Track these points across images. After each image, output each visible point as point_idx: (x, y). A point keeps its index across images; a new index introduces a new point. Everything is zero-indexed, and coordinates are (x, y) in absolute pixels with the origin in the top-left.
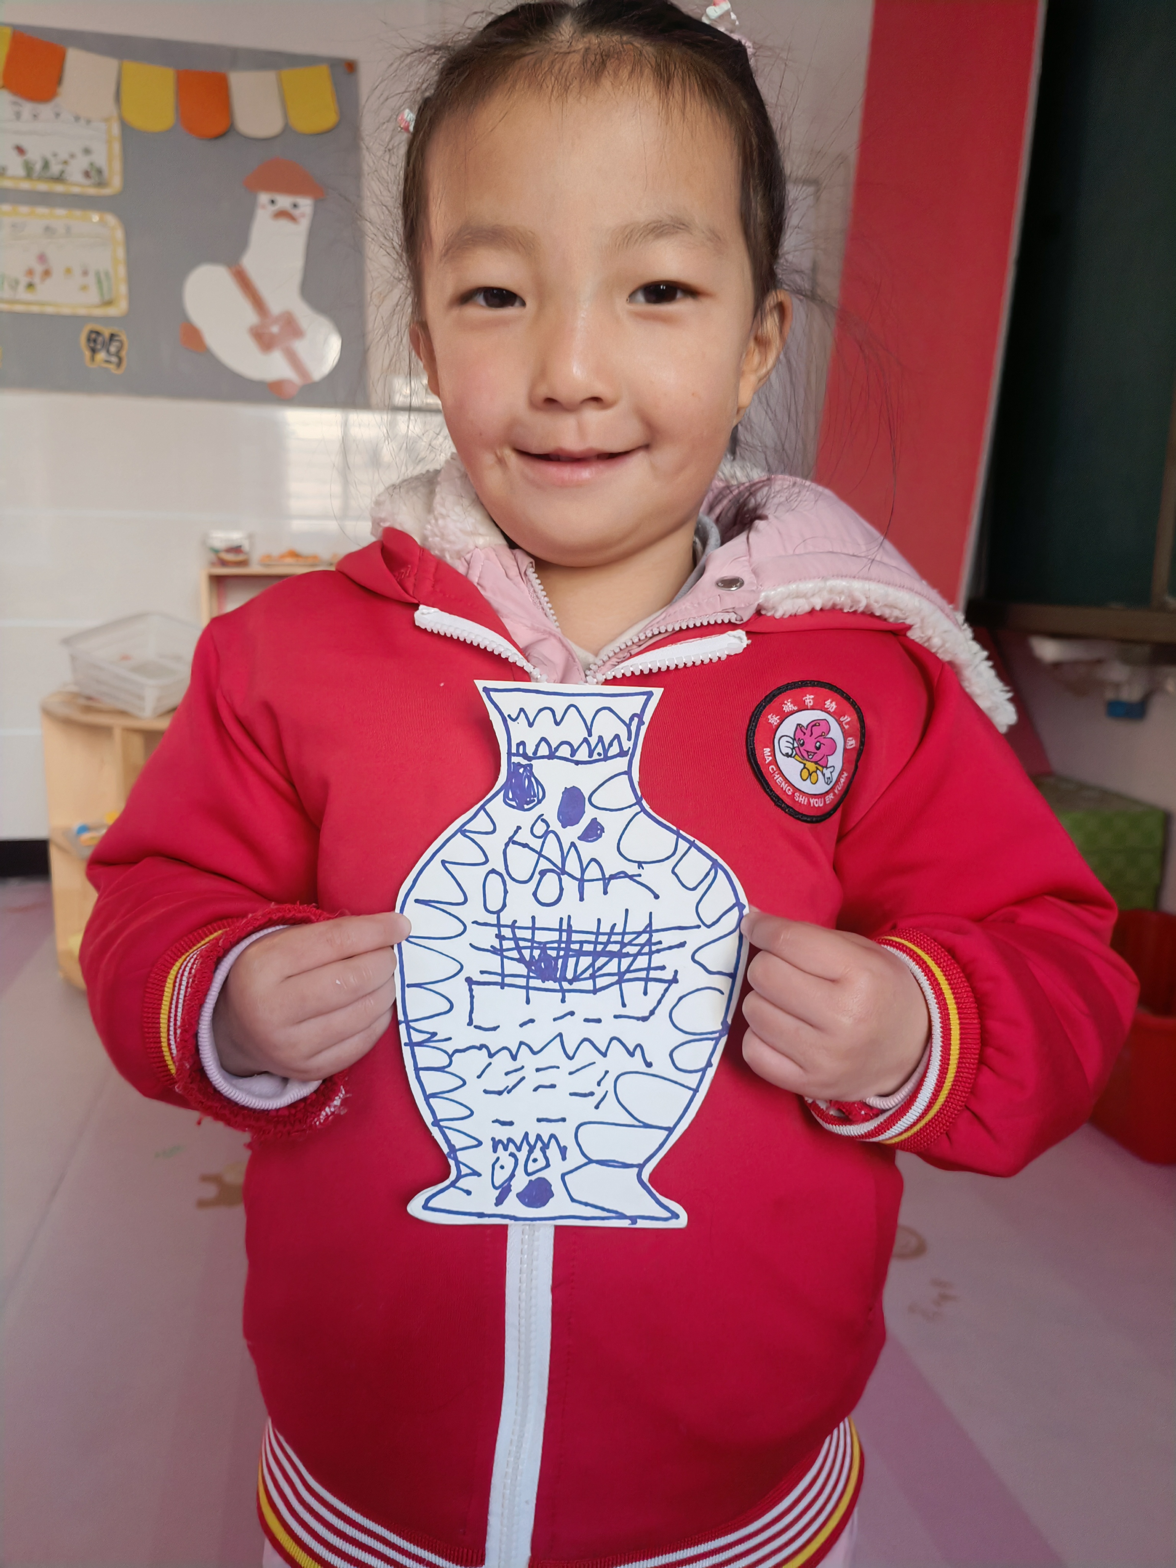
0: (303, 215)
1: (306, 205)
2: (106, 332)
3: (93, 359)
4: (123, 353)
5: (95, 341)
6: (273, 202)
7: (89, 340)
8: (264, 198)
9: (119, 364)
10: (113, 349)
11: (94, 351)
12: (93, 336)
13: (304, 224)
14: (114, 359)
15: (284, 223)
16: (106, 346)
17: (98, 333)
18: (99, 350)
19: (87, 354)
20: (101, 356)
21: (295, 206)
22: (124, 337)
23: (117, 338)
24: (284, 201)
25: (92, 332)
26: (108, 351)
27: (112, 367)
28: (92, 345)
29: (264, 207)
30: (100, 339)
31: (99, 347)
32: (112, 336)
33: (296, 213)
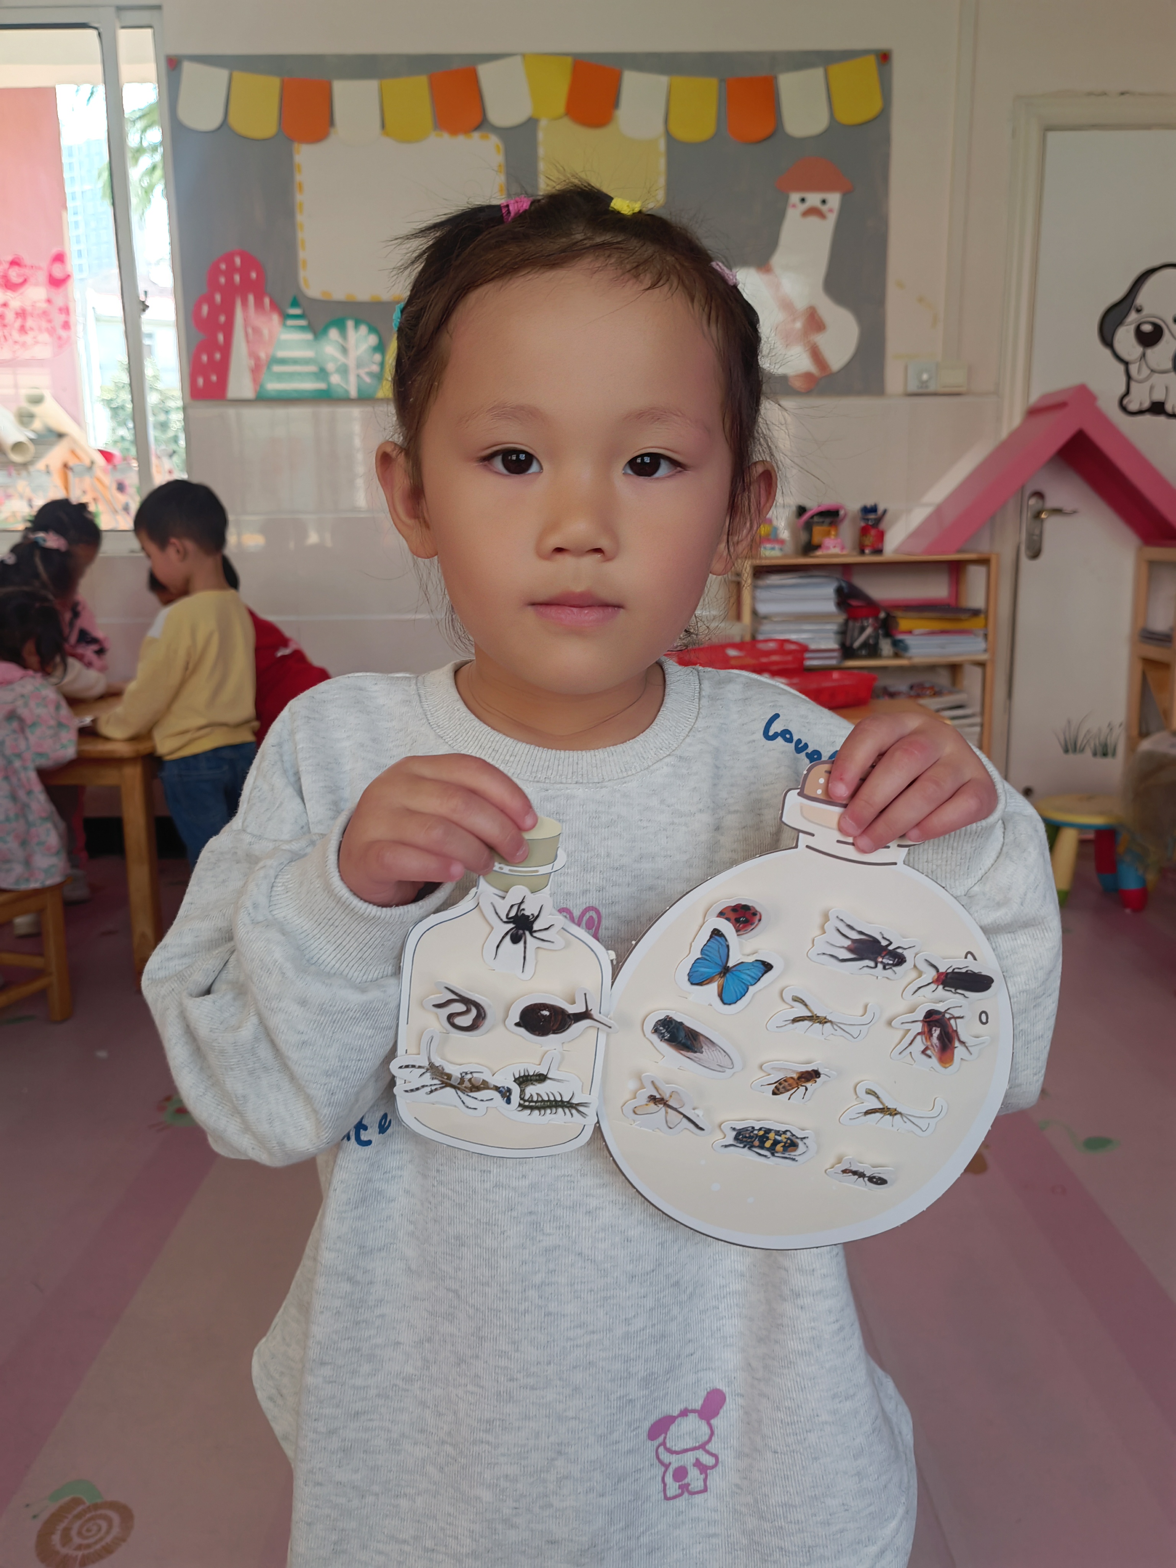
0: (831, 211)
1: (834, 199)
6: (803, 200)
8: (795, 197)
13: (832, 218)
15: (813, 220)
21: (824, 202)
24: (814, 199)
29: (794, 206)
33: (824, 208)
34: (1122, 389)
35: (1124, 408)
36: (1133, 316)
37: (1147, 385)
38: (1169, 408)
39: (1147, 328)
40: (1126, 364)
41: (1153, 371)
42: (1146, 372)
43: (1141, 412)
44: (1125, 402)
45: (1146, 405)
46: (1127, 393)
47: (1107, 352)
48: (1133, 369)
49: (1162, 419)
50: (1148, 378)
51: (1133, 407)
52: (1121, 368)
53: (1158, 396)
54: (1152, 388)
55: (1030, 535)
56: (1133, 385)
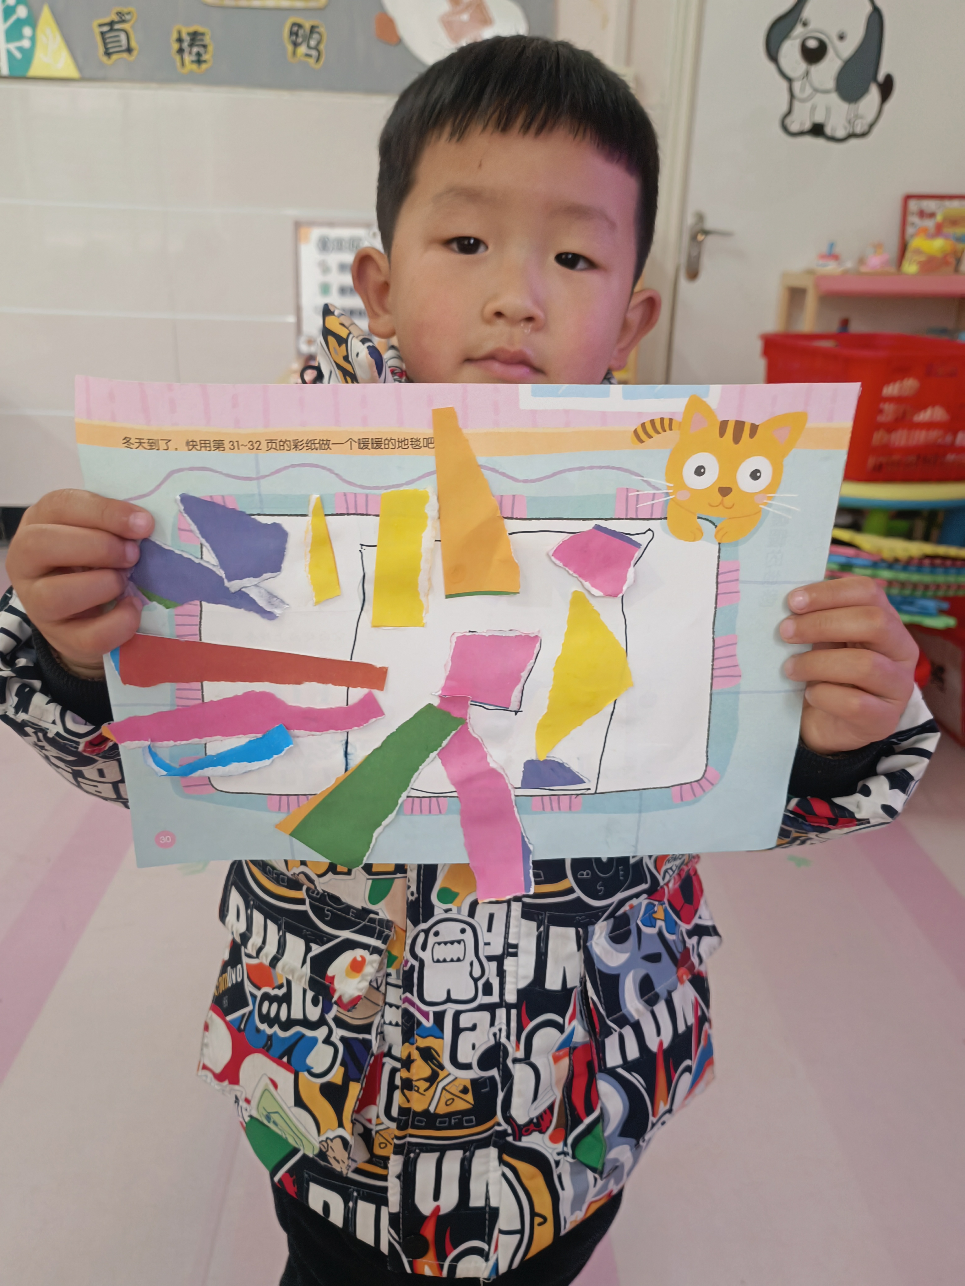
2: (307, 26)
3: (294, 53)
4: (322, 47)
5: (297, 34)
7: (291, 33)
9: (318, 60)
10: (313, 43)
11: (296, 45)
12: (295, 29)
14: (314, 53)
16: (308, 38)
17: (300, 26)
18: (300, 44)
19: (290, 48)
20: (302, 49)
22: (322, 29)
23: (317, 30)
25: (294, 24)
26: (309, 47)
27: (312, 61)
28: (294, 38)
30: (301, 32)
31: (300, 40)
32: (313, 29)
34: (784, 108)
35: (785, 128)
36: (799, 30)
37: (808, 105)
38: (828, 130)
39: (812, 44)
40: (789, 80)
41: (816, 90)
42: (808, 91)
43: (801, 133)
44: (788, 121)
45: (807, 126)
46: (789, 112)
47: (771, 66)
48: (797, 86)
49: (820, 142)
50: (810, 98)
51: (794, 128)
52: (784, 84)
53: (819, 118)
54: (813, 109)
55: (689, 256)
56: (797, 105)
